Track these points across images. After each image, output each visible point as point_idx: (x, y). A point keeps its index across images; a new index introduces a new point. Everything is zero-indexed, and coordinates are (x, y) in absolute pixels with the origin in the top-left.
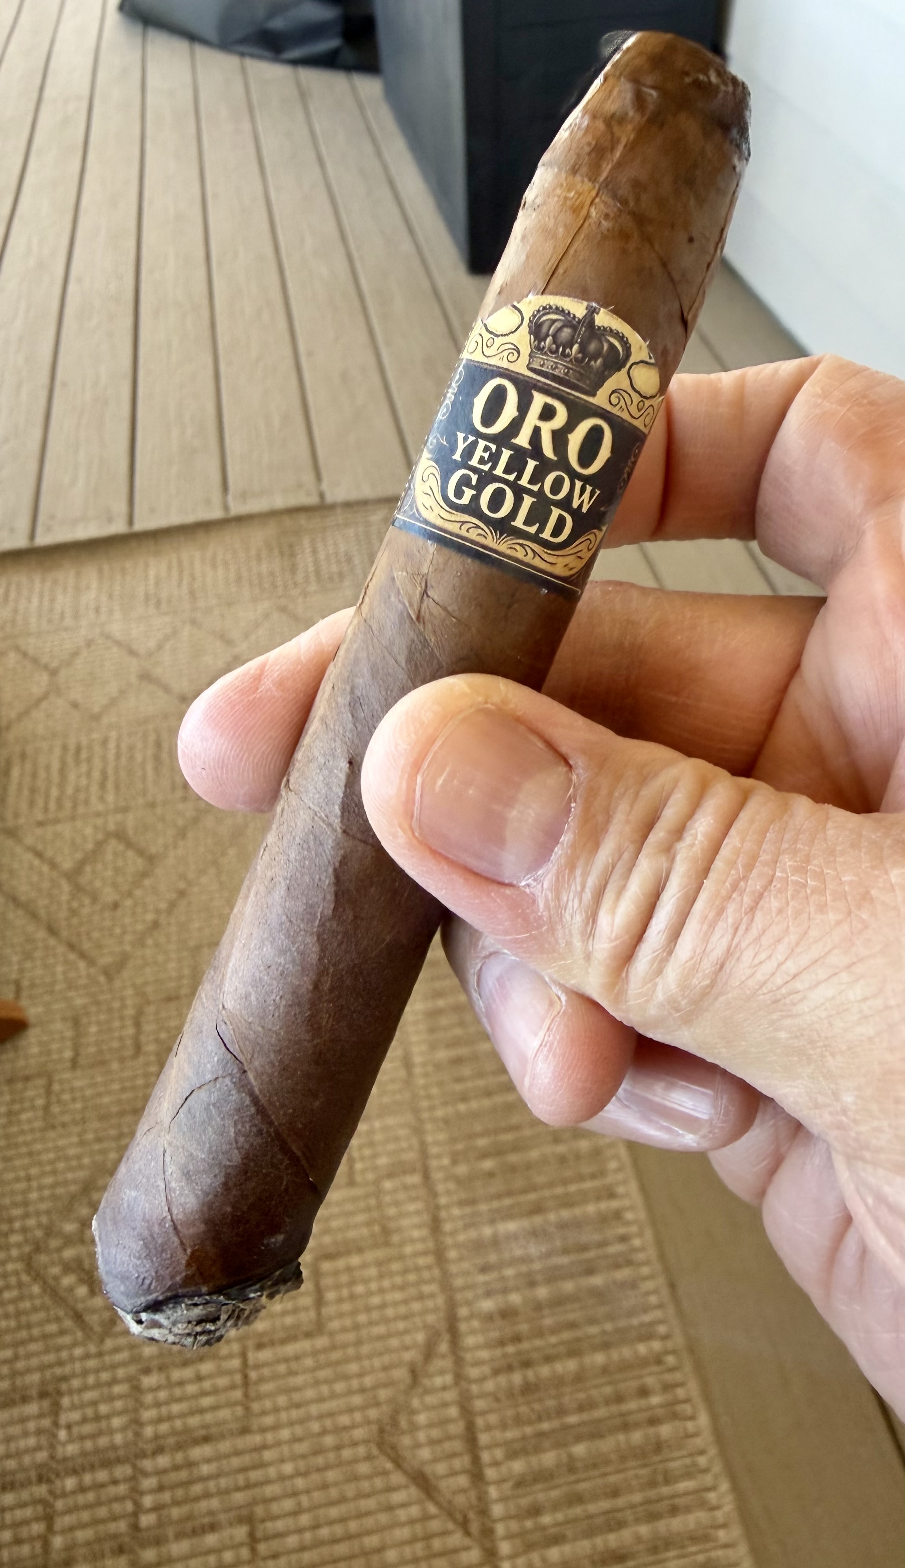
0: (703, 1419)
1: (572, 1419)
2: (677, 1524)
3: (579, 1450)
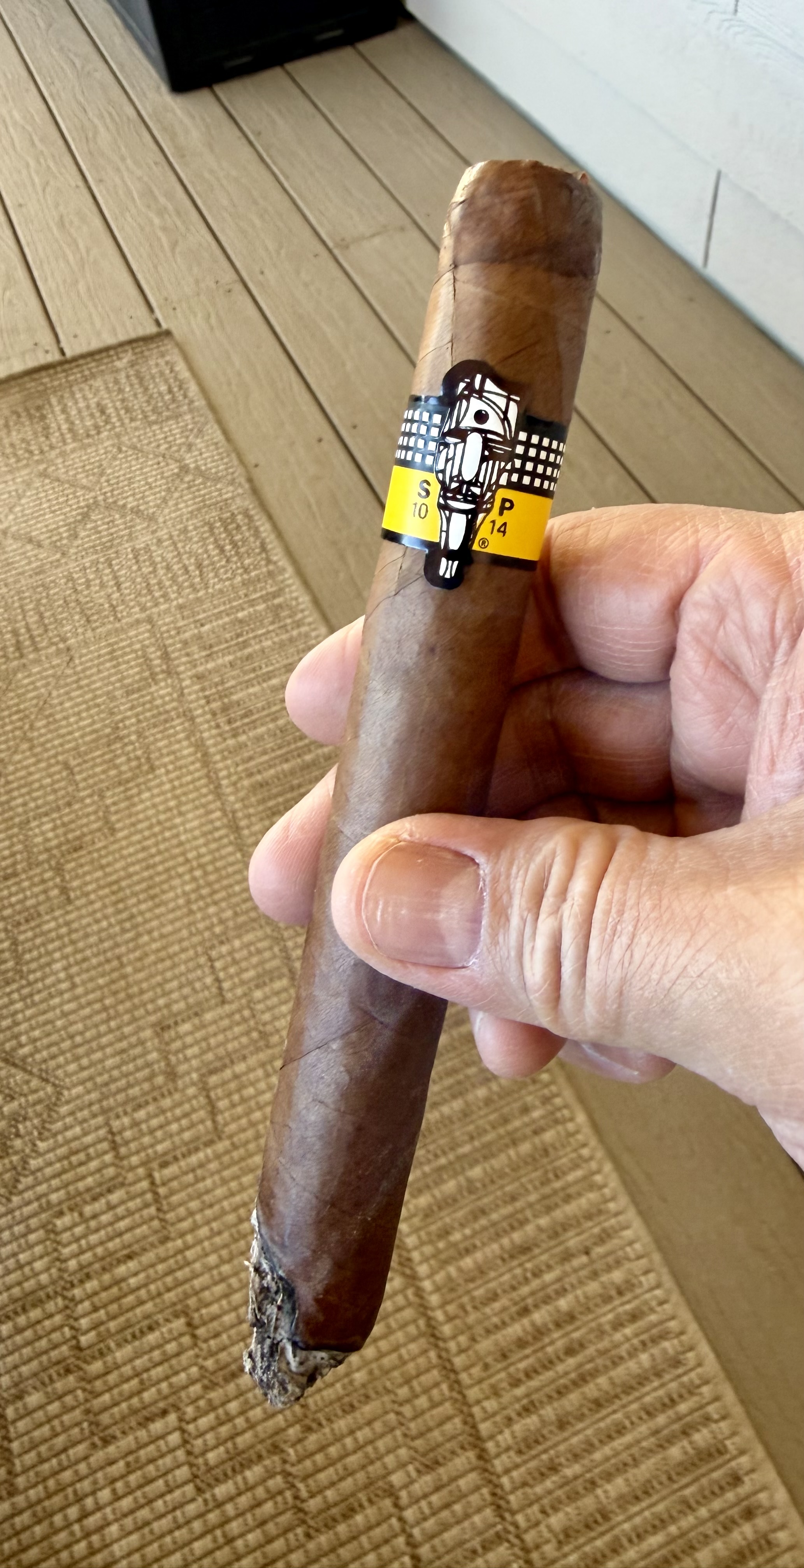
0: (581, 1118)
1: (466, 1149)
2: (571, 1209)
3: (476, 1172)
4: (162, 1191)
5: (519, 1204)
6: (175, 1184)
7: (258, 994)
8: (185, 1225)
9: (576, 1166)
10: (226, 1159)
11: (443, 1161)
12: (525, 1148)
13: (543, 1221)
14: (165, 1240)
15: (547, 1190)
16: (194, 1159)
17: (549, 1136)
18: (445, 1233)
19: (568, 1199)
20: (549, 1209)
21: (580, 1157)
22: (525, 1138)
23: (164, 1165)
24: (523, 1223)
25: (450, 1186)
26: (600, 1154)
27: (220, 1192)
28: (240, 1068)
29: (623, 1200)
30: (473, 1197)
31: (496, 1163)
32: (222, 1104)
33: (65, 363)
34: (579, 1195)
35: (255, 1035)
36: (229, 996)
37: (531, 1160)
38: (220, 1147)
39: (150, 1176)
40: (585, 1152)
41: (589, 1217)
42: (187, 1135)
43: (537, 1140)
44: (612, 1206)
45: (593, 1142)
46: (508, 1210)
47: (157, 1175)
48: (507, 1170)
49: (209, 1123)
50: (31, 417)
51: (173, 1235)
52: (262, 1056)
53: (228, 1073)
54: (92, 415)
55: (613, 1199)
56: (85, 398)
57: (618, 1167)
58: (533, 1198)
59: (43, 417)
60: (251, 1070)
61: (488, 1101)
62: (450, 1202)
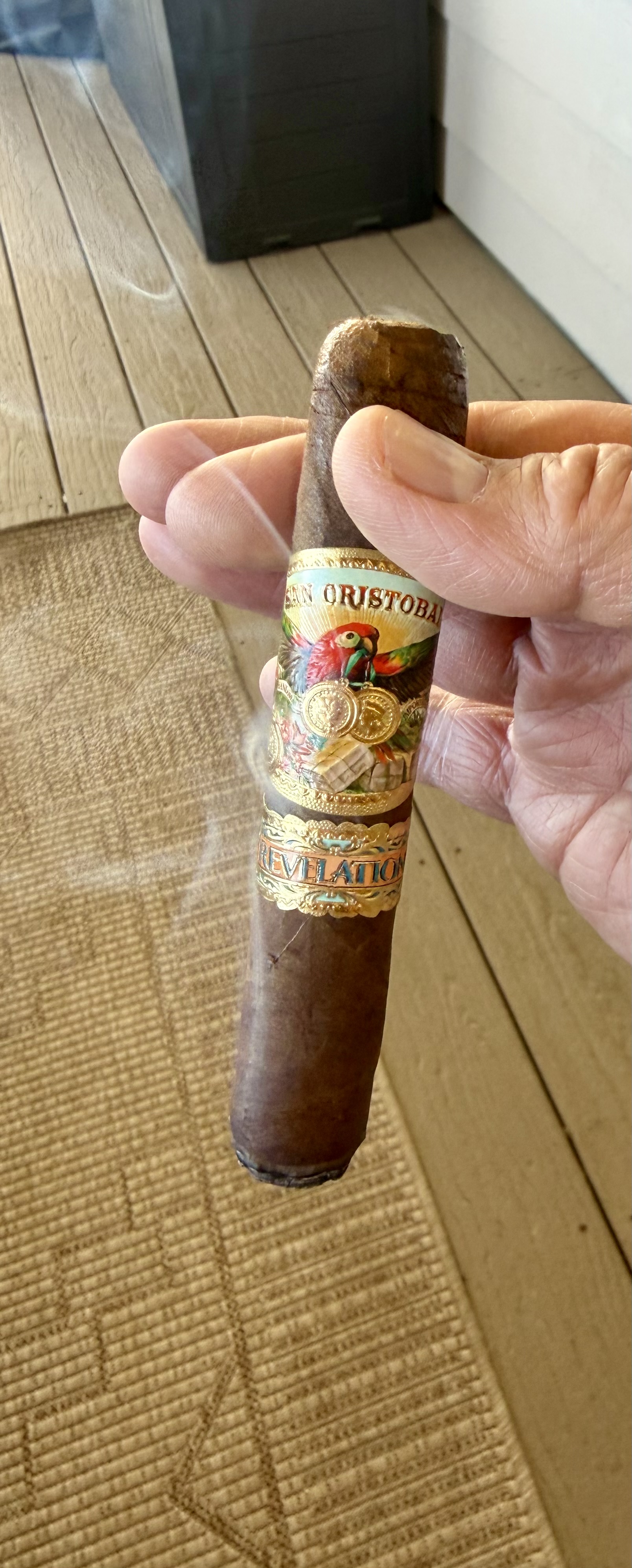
4: (33, 1446)
5: (422, 1508)
6: (48, 1440)
7: (169, 1223)
8: (54, 1491)
9: (489, 1468)
10: (108, 1415)
11: (344, 1444)
12: (436, 1437)
13: (447, 1532)
14: (30, 1508)
15: (453, 1493)
16: (75, 1412)
17: (463, 1426)
18: (337, 1533)
19: (477, 1507)
20: (454, 1518)
21: (494, 1456)
22: (437, 1426)
23: (41, 1416)
24: (424, 1531)
25: (348, 1476)
26: (516, 1456)
27: (96, 1455)
28: (138, 1307)
29: (538, 1516)
30: (373, 1493)
31: (404, 1453)
32: (113, 1349)
33: (68, 519)
34: (490, 1503)
35: (159, 1270)
36: (138, 1221)
37: (441, 1454)
38: (105, 1399)
39: (24, 1427)
40: (500, 1450)
41: (497, 1532)
42: (70, 1382)
43: (449, 1430)
44: (523, 1520)
45: (511, 1440)
46: (407, 1513)
47: (31, 1427)
48: (413, 1463)
49: (95, 1370)
50: (24, 572)
51: (38, 1503)
52: (164, 1296)
53: (124, 1312)
54: (85, 576)
55: (526, 1513)
56: (80, 556)
57: (535, 1474)
58: (438, 1500)
59: (37, 572)
60: (149, 1312)
61: (401, 1377)
62: (346, 1496)
